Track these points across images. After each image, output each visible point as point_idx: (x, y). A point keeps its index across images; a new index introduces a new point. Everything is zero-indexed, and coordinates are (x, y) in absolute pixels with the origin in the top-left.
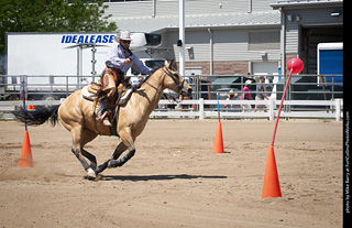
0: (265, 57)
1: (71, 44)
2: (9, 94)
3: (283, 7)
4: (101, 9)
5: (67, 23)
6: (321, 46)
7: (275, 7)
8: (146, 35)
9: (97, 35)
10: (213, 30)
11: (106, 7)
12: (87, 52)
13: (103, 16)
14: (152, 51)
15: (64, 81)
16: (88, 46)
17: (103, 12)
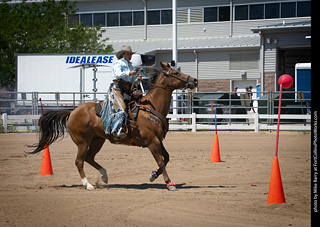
0: (244, 76)
1: (75, 64)
2: (19, 109)
3: (262, 31)
4: (99, 32)
5: (68, 45)
6: (299, 66)
7: (255, 31)
8: (142, 56)
9: (98, 57)
10: (199, 52)
11: (104, 31)
12: (89, 71)
13: (101, 39)
14: (147, 71)
15: (71, 97)
16: (90, 66)
17: (101, 35)
